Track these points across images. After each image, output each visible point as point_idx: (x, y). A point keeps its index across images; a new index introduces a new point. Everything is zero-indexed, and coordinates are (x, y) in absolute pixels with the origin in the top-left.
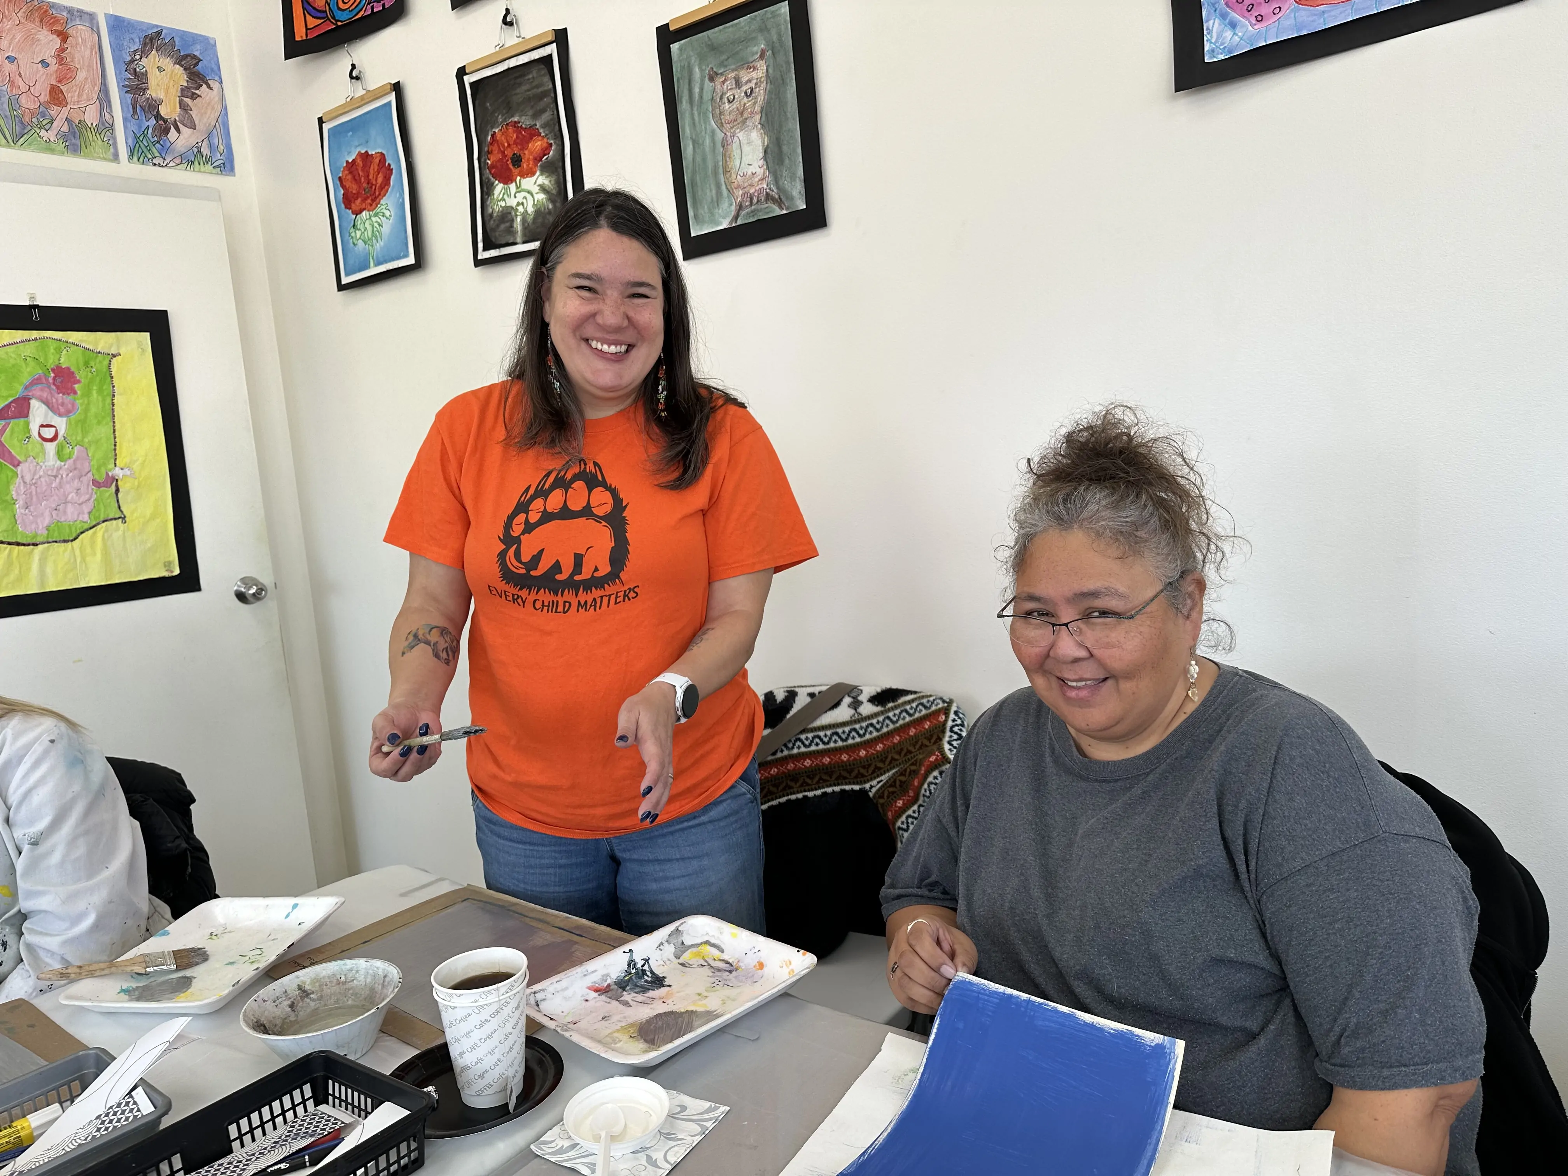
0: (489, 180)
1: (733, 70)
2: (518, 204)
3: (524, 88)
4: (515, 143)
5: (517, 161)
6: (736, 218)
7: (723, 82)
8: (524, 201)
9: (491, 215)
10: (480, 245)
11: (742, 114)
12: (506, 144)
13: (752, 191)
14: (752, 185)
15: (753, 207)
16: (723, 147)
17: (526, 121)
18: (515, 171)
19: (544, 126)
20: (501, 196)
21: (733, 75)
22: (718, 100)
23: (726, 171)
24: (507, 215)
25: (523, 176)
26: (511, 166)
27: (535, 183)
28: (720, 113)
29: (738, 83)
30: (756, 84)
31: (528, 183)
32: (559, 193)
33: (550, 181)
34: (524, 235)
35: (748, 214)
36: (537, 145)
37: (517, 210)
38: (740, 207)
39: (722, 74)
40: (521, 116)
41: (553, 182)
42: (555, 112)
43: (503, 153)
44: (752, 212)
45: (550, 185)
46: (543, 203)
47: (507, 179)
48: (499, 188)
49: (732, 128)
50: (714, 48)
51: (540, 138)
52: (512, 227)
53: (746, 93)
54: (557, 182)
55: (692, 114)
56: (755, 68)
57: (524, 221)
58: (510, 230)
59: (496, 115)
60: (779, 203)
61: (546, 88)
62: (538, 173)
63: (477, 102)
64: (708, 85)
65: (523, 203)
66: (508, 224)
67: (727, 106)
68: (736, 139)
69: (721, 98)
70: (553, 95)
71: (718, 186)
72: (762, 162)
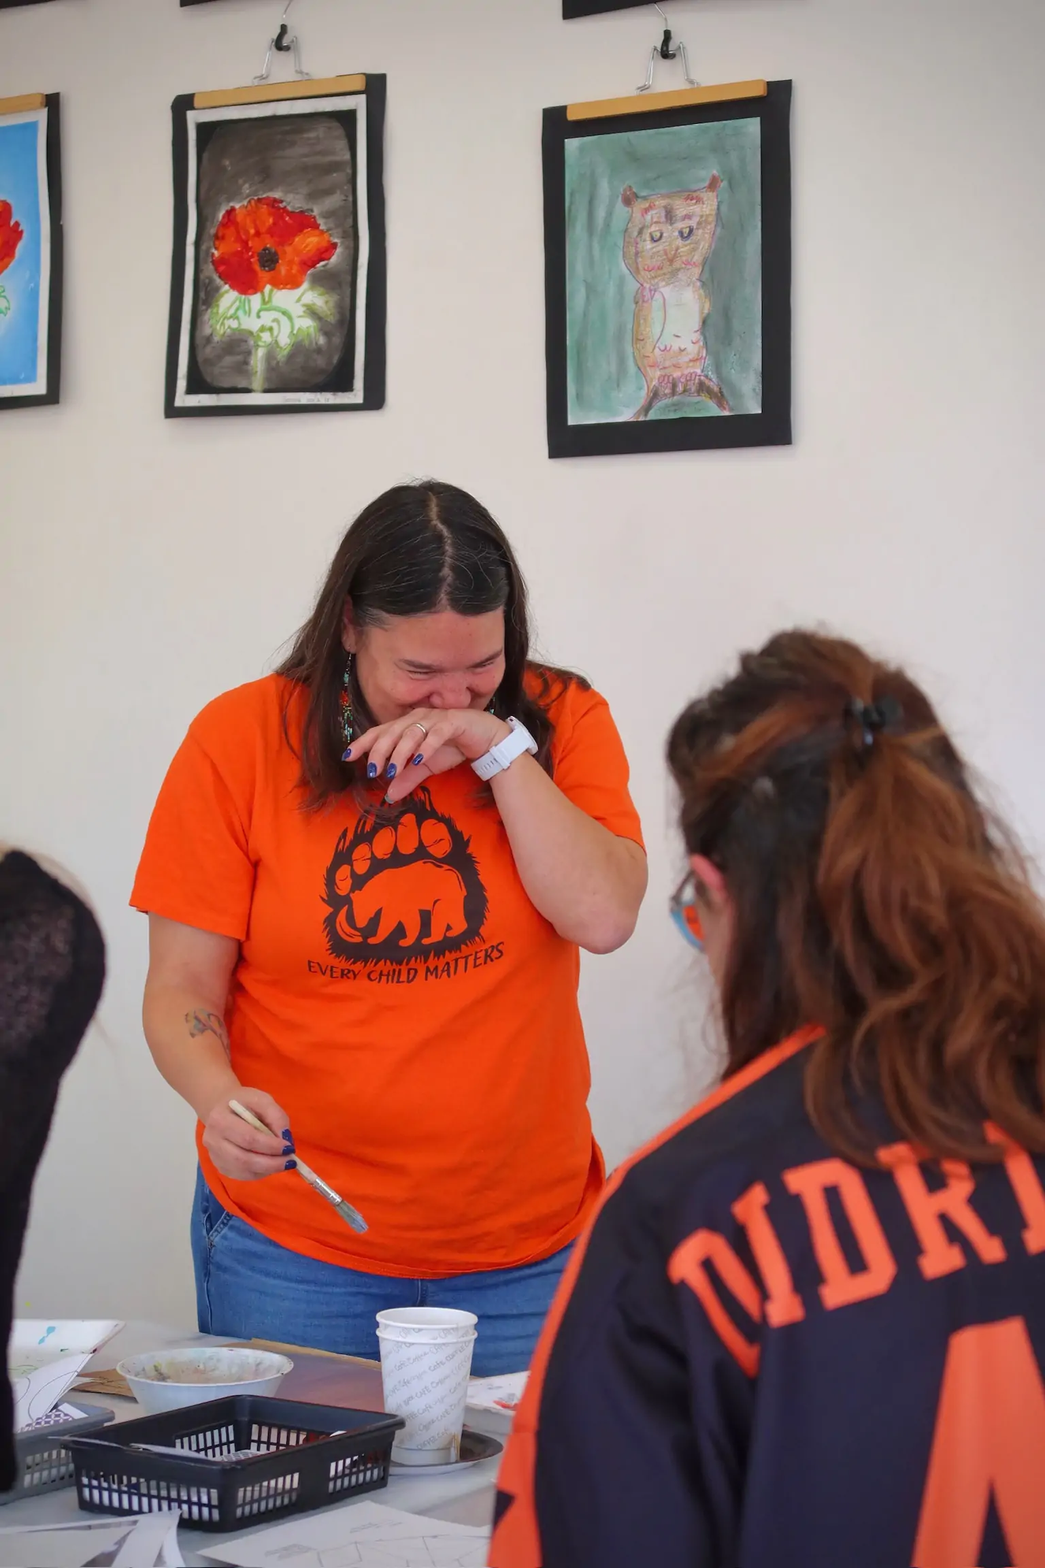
0: (211, 281)
1: (664, 196)
2: (263, 329)
3: (298, 150)
4: (271, 232)
5: (270, 260)
6: (647, 408)
7: (646, 211)
8: (275, 325)
9: (209, 339)
10: (182, 384)
11: (671, 261)
12: (252, 231)
13: (677, 374)
14: (676, 366)
15: (675, 397)
16: (636, 303)
17: (294, 201)
18: (263, 274)
19: (327, 215)
20: (232, 311)
21: (663, 202)
22: (636, 234)
23: (638, 339)
24: (238, 345)
25: (279, 284)
26: (257, 267)
27: (298, 300)
28: (637, 254)
29: (670, 216)
30: (699, 223)
31: (284, 298)
32: (341, 322)
33: (327, 302)
34: (267, 379)
35: (667, 406)
36: (309, 242)
37: (260, 338)
38: (655, 395)
39: (645, 198)
40: (286, 192)
41: (331, 304)
42: (350, 199)
43: (245, 243)
44: (674, 405)
45: (325, 308)
46: (309, 335)
47: (246, 284)
48: (229, 298)
49: (653, 278)
50: (635, 158)
51: (317, 232)
52: (246, 363)
53: (681, 233)
54: (340, 306)
55: (590, 248)
56: (699, 200)
57: (270, 356)
58: (242, 367)
59: (240, 181)
60: (720, 398)
61: (337, 158)
62: (305, 285)
63: (205, 156)
64: (621, 210)
65: (271, 329)
66: (240, 358)
67: (649, 245)
68: (657, 296)
69: (640, 232)
70: (349, 171)
71: (622, 361)
72: (696, 336)
